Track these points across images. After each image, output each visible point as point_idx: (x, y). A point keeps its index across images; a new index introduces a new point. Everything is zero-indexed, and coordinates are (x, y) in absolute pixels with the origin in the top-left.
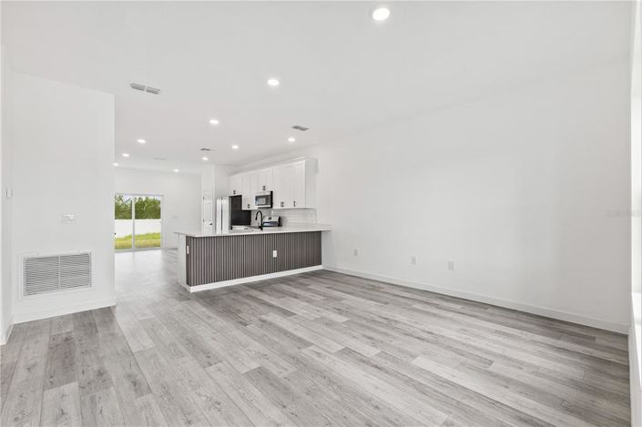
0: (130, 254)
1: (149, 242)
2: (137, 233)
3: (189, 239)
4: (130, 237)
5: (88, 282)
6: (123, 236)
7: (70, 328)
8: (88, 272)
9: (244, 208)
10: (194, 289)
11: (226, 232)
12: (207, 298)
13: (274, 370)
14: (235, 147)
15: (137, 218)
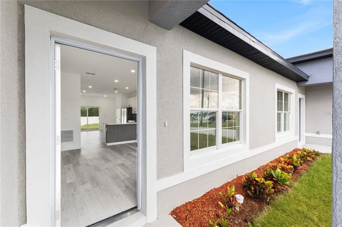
0: (86, 132)
1: (94, 127)
2: (89, 123)
3: (107, 126)
4: (86, 125)
5: (72, 140)
6: (83, 125)
7: (68, 154)
8: (72, 137)
9: (133, 113)
10: (108, 144)
11: (125, 123)
12: (113, 147)
13: (126, 164)
14: (127, 88)
15: (89, 116)
